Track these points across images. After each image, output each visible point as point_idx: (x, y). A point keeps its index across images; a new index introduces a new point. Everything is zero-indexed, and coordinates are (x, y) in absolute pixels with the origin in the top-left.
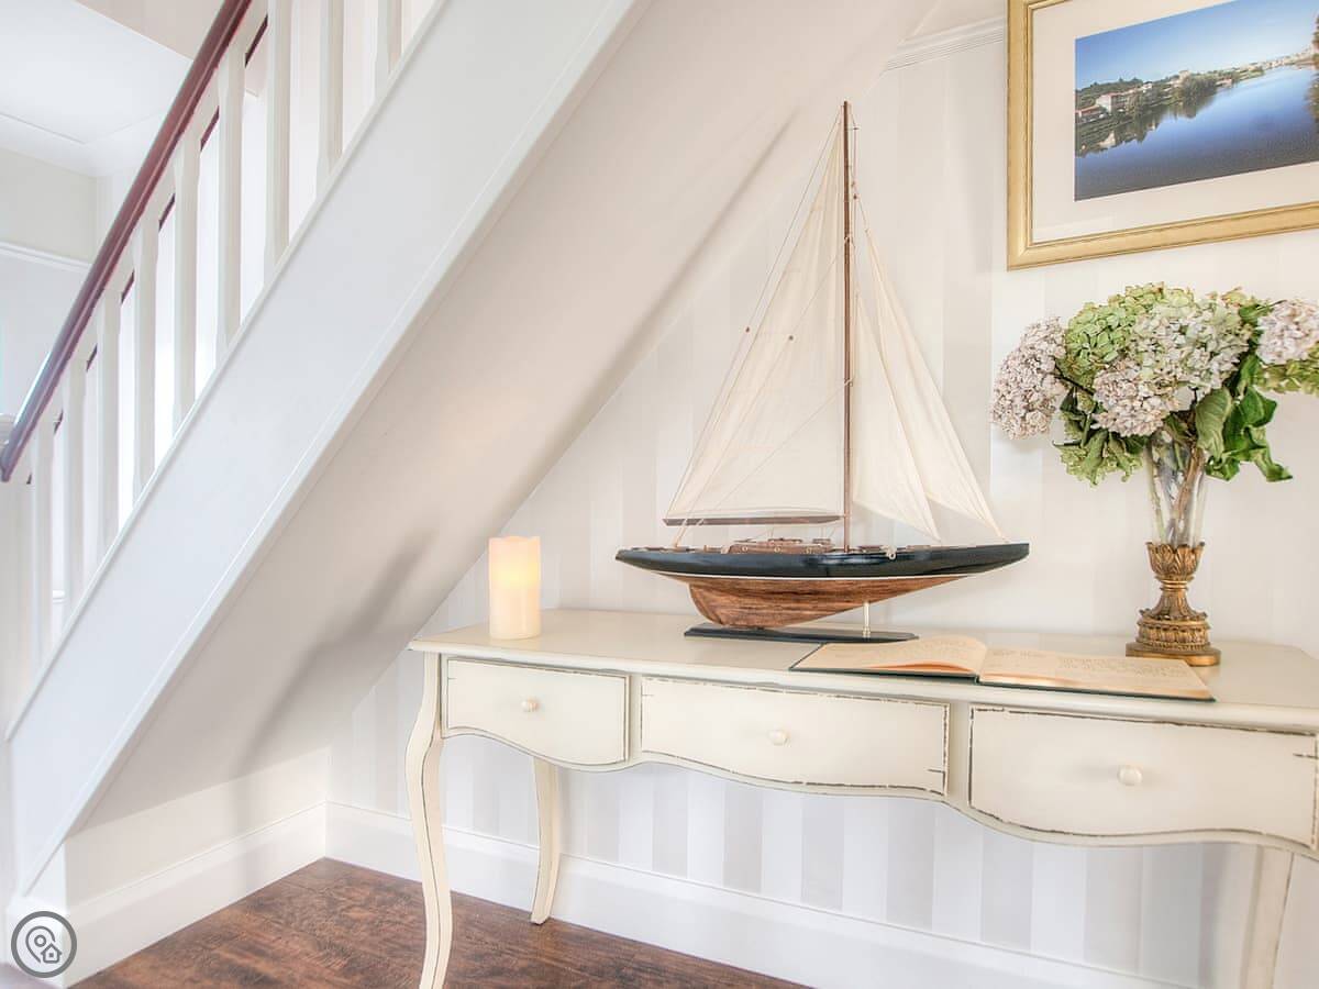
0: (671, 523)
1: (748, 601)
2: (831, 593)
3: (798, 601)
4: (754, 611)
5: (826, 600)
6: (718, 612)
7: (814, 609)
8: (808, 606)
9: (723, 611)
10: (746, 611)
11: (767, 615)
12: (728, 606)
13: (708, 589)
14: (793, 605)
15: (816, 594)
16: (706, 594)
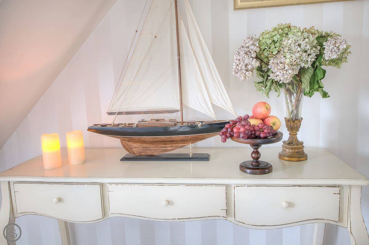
0: (110, 114)
1: (145, 145)
2: (178, 141)
3: (165, 144)
4: (148, 149)
5: (175, 143)
6: (134, 150)
7: (171, 147)
8: (168, 146)
9: (136, 149)
10: (145, 149)
11: (153, 150)
12: (137, 148)
13: (129, 141)
14: (163, 146)
15: (172, 142)
16: (128, 143)
